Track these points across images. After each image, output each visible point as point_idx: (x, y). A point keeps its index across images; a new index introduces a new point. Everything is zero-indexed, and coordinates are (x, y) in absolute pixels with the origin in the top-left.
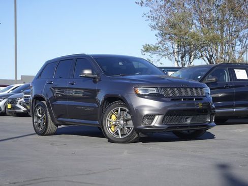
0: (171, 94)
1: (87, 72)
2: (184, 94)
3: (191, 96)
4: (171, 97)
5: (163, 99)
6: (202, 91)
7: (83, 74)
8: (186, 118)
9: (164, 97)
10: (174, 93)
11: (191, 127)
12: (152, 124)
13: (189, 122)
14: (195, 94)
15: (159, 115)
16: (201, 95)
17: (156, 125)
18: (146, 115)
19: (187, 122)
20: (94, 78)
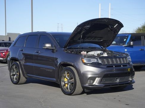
0: (106, 63)
1: (48, 45)
2: (115, 63)
3: (119, 64)
4: (107, 65)
5: (101, 66)
6: (126, 60)
7: (45, 47)
8: (116, 79)
9: (102, 65)
10: (108, 62)
11: (119, 84)
12: (94, 84)
13: (118, 81)
14: (122, 62)
15: (99, 77)
16: (126, 62)
17: (96, 84)
18: (90, 77)
19: (116, 82)
20: (53, 50)
